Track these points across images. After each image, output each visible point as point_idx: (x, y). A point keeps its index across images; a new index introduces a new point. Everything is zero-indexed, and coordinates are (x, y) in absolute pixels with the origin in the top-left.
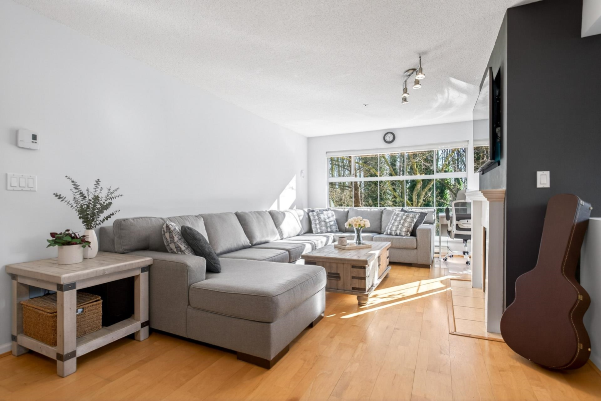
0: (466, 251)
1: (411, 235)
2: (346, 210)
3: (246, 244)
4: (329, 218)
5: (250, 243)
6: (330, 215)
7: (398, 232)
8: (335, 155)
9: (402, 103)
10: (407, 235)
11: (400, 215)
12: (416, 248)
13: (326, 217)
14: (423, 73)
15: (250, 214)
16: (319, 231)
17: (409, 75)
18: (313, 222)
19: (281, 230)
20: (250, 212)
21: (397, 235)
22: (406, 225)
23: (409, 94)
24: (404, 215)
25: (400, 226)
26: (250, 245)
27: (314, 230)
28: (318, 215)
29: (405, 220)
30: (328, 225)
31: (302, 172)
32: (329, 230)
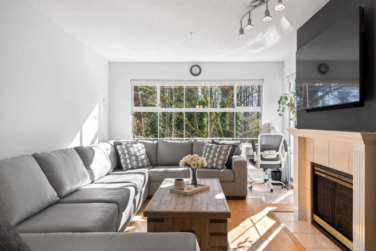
0: (267, 179)
1: (227, 168)
2: (155, 142)
3: (54, 199)
4: (139, 151)
5: (58, 196)
6: (140, 148)
7: (214, 165)
8: (140, 84)
9: (239, 35)
10: (223, 168)
11: (214, 147)
12: (233, 181)
13: (136, 150)
14: (283, 3)
15: (54, 154)
16: (130, 166)
17: (256, 6)
18: (121, 156)
19: (91, 170)
20: (54, 152)
21: (212, 168)
22: (222, 157)
23: (253, 26)
24: (217, 147)
25: (215, 159)
26: (58, 199)
27: (123, 165)
28: (127, 148)
29: (220, 152)
30: (140, 159)
31: (104, 99)
32: (141, 165)
